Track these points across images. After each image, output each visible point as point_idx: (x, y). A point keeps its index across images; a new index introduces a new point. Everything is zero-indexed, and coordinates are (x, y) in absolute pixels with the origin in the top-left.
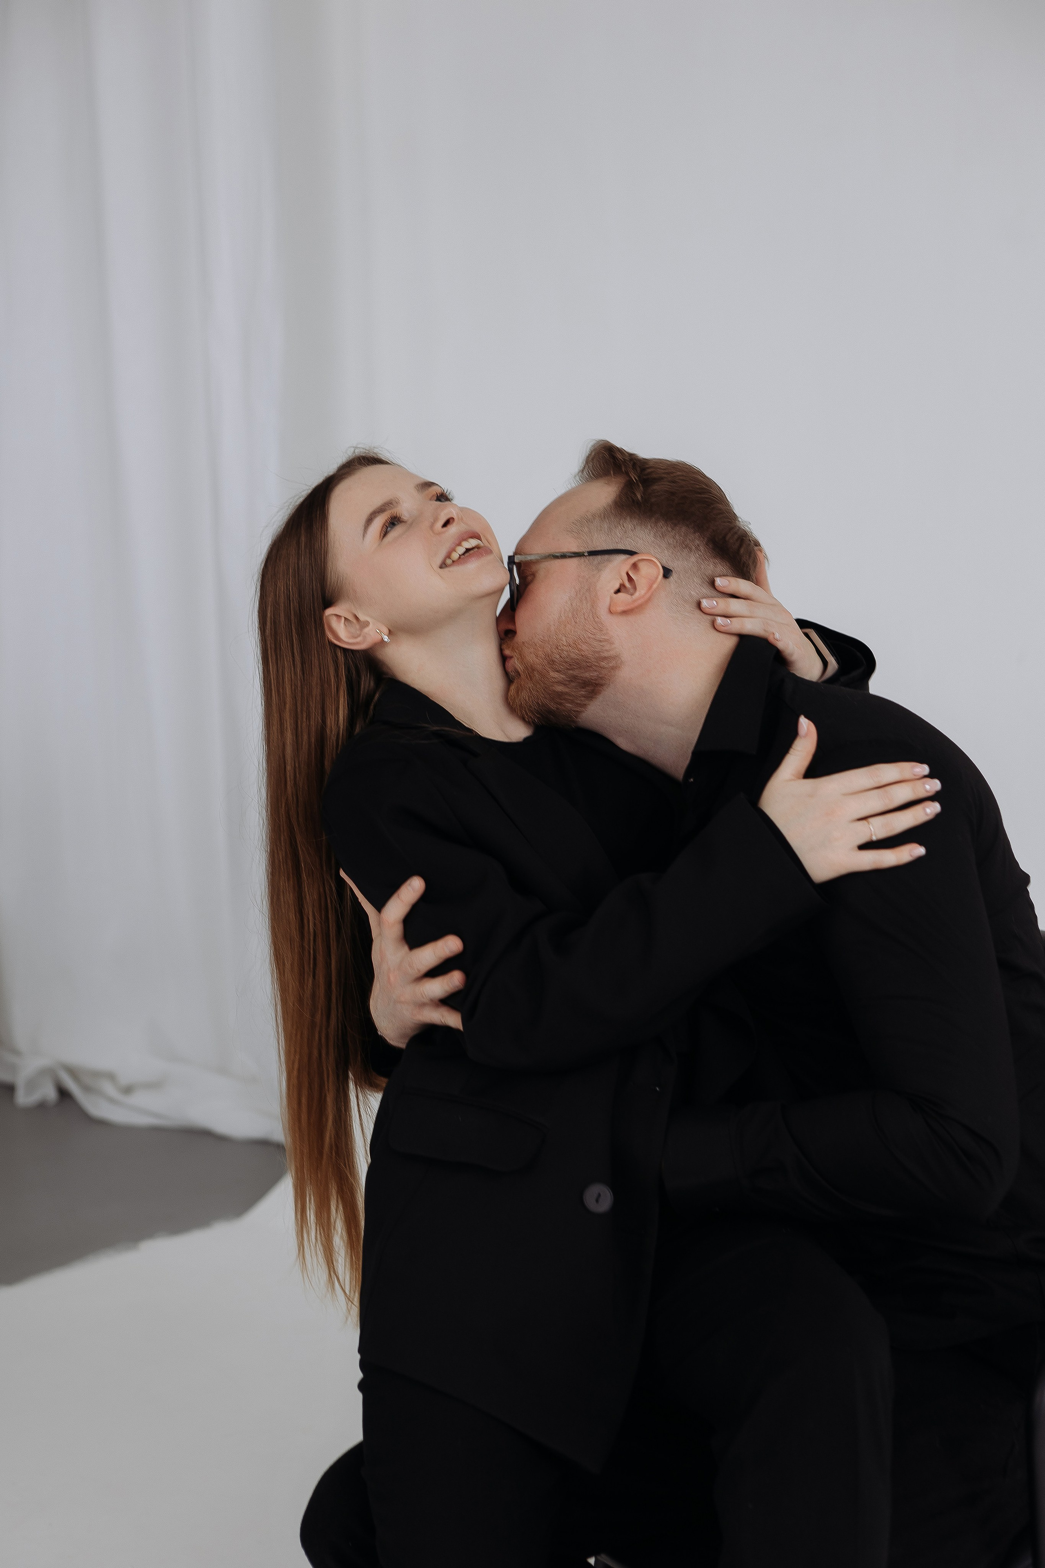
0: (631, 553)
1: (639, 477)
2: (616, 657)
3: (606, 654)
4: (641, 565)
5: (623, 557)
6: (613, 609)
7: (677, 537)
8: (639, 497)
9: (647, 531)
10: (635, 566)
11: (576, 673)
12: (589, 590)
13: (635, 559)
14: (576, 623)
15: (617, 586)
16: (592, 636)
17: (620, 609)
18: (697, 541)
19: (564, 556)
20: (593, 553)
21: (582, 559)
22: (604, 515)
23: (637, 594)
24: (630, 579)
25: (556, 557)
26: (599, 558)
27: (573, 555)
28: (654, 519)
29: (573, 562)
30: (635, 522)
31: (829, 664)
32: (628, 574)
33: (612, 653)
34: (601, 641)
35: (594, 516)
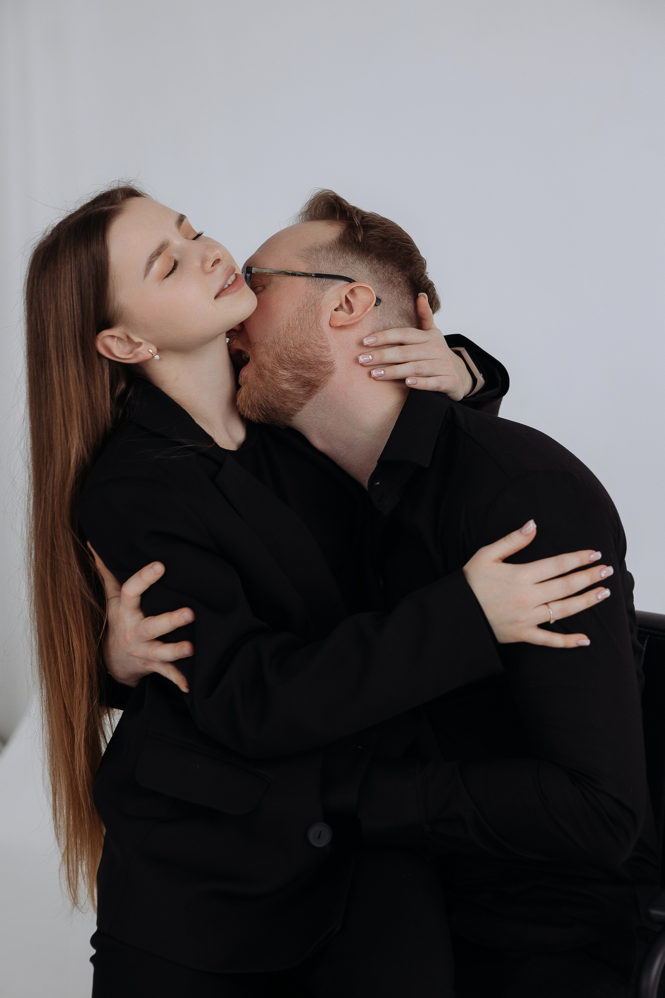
0: (350, 281)
1: (360, 222)
2: (331, 363)
3: (323, 360)
4: (357, 291)
5: (343, 283)
6: (334, 323)
7: (386, 274)
8: (360, 238)
9: (364, 266)
10: (352, 291)
11: (299, 372)
12: (314, 304)
13: (353, 285)
14: (302, 330)
15: (337, 305)
16: (314, 342)
17: (339, 324)
18: (399, 278)
19: (294, 274)
20: (319, 276)
21: (310, 280)
22: (330, 248)
23: (354, 314)
24: (347, 300)
25: (287, 274)
26: (324, 280)
27: (302, 275)
28: (369, 258)
29: (303, 280)
30: (355, 257)
31: (478, 381)
32: (346, 297)
33: (328, 359)
34: (321, 347)
35: (322, 247)
